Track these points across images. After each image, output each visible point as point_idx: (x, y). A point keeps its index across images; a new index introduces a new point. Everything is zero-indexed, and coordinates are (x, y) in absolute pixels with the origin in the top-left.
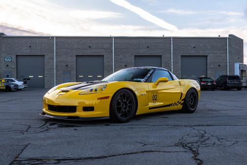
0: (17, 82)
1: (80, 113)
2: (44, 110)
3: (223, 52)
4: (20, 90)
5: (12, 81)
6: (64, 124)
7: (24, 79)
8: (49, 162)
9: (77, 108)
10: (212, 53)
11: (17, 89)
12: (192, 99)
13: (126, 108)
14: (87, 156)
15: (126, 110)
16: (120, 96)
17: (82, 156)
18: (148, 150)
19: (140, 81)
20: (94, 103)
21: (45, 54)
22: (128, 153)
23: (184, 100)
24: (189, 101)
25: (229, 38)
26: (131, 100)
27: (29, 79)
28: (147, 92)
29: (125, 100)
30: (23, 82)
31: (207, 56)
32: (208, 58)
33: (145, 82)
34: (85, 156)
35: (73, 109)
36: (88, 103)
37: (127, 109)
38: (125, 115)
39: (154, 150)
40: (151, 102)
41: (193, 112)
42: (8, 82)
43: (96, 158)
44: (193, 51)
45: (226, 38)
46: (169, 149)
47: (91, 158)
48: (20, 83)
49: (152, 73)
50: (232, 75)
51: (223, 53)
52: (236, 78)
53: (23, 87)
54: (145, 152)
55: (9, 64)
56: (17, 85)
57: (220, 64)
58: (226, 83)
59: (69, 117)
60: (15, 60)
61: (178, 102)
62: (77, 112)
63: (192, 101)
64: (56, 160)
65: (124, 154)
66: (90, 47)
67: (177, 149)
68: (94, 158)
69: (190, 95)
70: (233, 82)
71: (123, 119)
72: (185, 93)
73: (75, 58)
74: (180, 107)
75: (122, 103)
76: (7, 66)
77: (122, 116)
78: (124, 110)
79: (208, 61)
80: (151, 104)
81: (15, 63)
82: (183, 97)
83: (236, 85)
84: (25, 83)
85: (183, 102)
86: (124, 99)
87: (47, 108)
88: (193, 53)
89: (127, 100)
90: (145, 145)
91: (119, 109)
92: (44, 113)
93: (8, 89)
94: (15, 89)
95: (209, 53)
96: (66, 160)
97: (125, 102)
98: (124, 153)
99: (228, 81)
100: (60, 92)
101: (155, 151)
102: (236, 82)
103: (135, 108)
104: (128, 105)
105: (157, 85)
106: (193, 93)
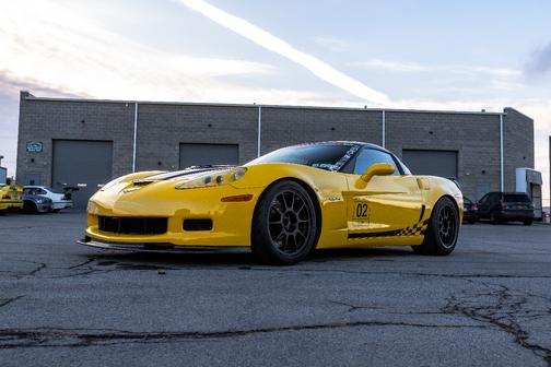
0: (50, 195)
1: (177, 236)
2: (89, 231)
3: (490, 143)
4: (57, 211)
5: (40, 191)
6: (136, 264)
7: (67, 189)
8: (56, 342)
9: (170, 223)
10: (468, 146)
11: (49, 209)
12: (445, 222)
13: (292, 229)
14: (184, 328)
15: (294, 234)
16: (279, 198)
17: (167, 329)
18: (369, 320)
19: (327, 169)
20: (212, 213)
21: (113, 138)
22: (309, 324)
23: (429, 222)
24: (440, 226)
25: (504, 116)
26: (304, 208)
27: (77, 189)
28: (343, 193)
29: (291, 209)
30: (63, 196)
31: (457, 152)
32: (461, 155)
33: (340, 171)
34: (176, 330)
35: (159, 224)
36: (197, 211)
37: (297, 230)
38: (290, 245)
39: (384, 320)
40: (353, 220)
41: (447, 253)
42: (31, 193)
43: (211, 335)
44: (428, 141)
45: (498, 115)
46: (430, 320)
47: (195, 335)
48: (56, 198)
49: (355, 153)
50: (510, 191)
51: (492, 147)
52: (521, 198)
53: (63, 206)
54: (358, 323)
55: (37, 158)
56: (50, 201)
57: (486, 169)
58: (499, 207)
59: (148, 245)
60: (50, 149)
61: (415, 226)
62: (169, 233)
63: (446, 227)
64: (81, 337)
65: (297, 328)
66: (210, 126)
67: (452, 319)
68: (205, 335)
69: (442, 213)
70: (514, 208)
71: (286, 254)
72: (429, 207)
73: (177, 148)
74: (419, 238)
75: (282, 215)
76: (33, 160)
77: (282, 248)
78: (288, 234)
79: (460, 162)
80: (353, 226)
81: (50, 154)
82: (427, 216)
83: (520, 214)
84: (68, 197)
85: (425, 227)
86: (289, 206)
87: (97, 226)
88: (428, 144)
89: (296, 209)
90: (355, 308)
91: (276, 230)
92: (88, 239)
93: (29, 209)
94: (44, 208)
95: (461, 146)
96: (113, 337)
97: (290, 213)
98: (296, 324)
99: (503, 204)
100: (128, 187)
101: (391, 323)
102: (520, 207)
103: (315, 230)
104: (299, 221)
105: (368, 180)
106: (448, 209)
